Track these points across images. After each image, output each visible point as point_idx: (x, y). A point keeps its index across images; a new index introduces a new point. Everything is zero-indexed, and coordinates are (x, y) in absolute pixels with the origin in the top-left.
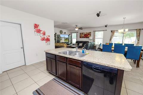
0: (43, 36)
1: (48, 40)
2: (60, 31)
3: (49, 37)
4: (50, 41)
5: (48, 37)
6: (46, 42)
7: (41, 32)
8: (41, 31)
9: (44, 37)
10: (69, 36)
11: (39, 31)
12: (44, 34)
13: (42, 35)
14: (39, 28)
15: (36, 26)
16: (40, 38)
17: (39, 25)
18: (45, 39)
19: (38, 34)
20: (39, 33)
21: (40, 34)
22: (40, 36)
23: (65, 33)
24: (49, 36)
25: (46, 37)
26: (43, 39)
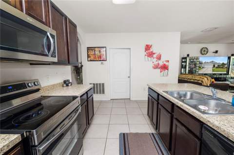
0: (157, 62)
1: (165, 67)
2: (202, 50)
3: (166, 63)
4: (168, 70)
6: (161, 72)
7: (155, 56)
8: (154, 53)
9: (158, 64)
10: (229, 58)
11: (151, 55)
12: (159, 58)
13: (155, 60)
14: (151, 50)
15: (148, 47)
16: (152, 65)
17: (151, 46)
18: (159, 67)
19: (149, 59)
20: (151, 57)
22: (152, 62)
23: (217, 52)
24: (168, 61)
25: (161, 63)
26: (156, 67)
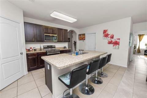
0: (111, 40)
1: (116, 43)
4: (119, 45)
5: (116, 40)
6: (113, 46)
7: (109, 36)
11: (107, 35)
12: (112, 37)
13: (110, 38)
14: (107, 33)
15: (105, 31)
16: (107, 42)
18: (112, 43)
21: (107, 38)
22: (107, 40)
24: (119, 39)
25: (113, 40)
26: (110, 43)
